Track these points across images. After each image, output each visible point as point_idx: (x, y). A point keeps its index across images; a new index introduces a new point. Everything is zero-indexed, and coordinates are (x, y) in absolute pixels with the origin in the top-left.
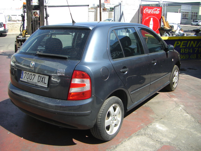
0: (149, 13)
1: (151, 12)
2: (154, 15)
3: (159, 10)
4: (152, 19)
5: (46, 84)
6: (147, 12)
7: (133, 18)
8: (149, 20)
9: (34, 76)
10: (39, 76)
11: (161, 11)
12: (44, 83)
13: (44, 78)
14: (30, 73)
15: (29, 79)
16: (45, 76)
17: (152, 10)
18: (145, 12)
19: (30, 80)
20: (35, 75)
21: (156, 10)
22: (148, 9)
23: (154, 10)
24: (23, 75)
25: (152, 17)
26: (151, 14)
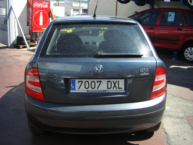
0: (39, 7)
1: (40, 6)
2: (43, 9)
3: (48, 4)
4: (41, 13)
5: (122, 88)
6: (37, 6)
7: (22, 13)
8: (39, 14)
9: (99, 83)
10: (108, 82)
11: (49, 5)
12: (119, 88)
13: (117, 82)
14: (90, 81)
15: (90, 89)
16: (118, 80)
17: (41, 4)
18: (35, 6)
19: (92, 89)
20: (101, 82)
21: (45, 4)
22: (38, 3)
23: (43, 4)
24: (74, 85)
25: (41, 11)
26: (40, 9)
